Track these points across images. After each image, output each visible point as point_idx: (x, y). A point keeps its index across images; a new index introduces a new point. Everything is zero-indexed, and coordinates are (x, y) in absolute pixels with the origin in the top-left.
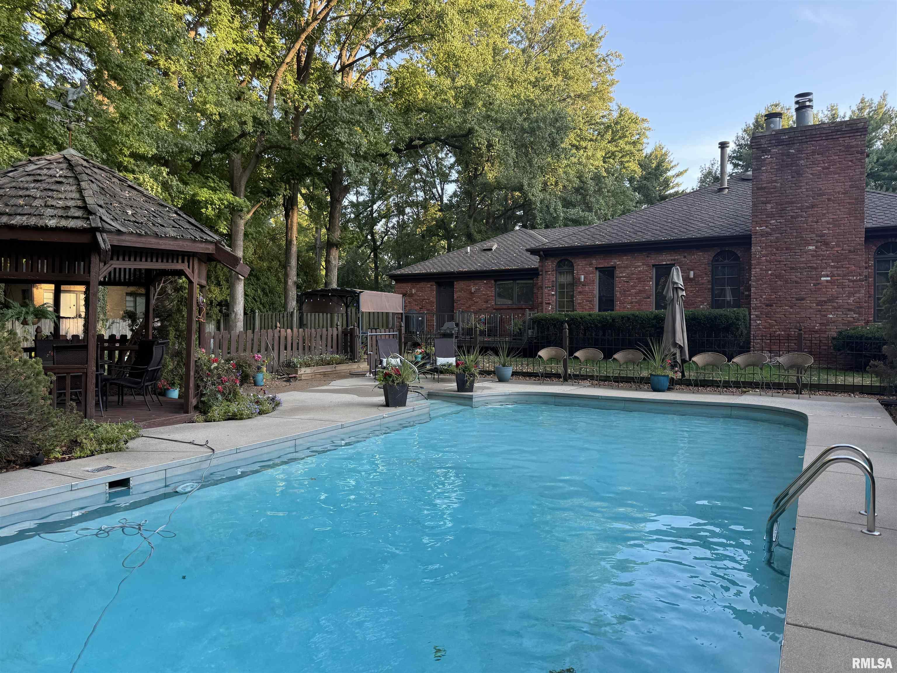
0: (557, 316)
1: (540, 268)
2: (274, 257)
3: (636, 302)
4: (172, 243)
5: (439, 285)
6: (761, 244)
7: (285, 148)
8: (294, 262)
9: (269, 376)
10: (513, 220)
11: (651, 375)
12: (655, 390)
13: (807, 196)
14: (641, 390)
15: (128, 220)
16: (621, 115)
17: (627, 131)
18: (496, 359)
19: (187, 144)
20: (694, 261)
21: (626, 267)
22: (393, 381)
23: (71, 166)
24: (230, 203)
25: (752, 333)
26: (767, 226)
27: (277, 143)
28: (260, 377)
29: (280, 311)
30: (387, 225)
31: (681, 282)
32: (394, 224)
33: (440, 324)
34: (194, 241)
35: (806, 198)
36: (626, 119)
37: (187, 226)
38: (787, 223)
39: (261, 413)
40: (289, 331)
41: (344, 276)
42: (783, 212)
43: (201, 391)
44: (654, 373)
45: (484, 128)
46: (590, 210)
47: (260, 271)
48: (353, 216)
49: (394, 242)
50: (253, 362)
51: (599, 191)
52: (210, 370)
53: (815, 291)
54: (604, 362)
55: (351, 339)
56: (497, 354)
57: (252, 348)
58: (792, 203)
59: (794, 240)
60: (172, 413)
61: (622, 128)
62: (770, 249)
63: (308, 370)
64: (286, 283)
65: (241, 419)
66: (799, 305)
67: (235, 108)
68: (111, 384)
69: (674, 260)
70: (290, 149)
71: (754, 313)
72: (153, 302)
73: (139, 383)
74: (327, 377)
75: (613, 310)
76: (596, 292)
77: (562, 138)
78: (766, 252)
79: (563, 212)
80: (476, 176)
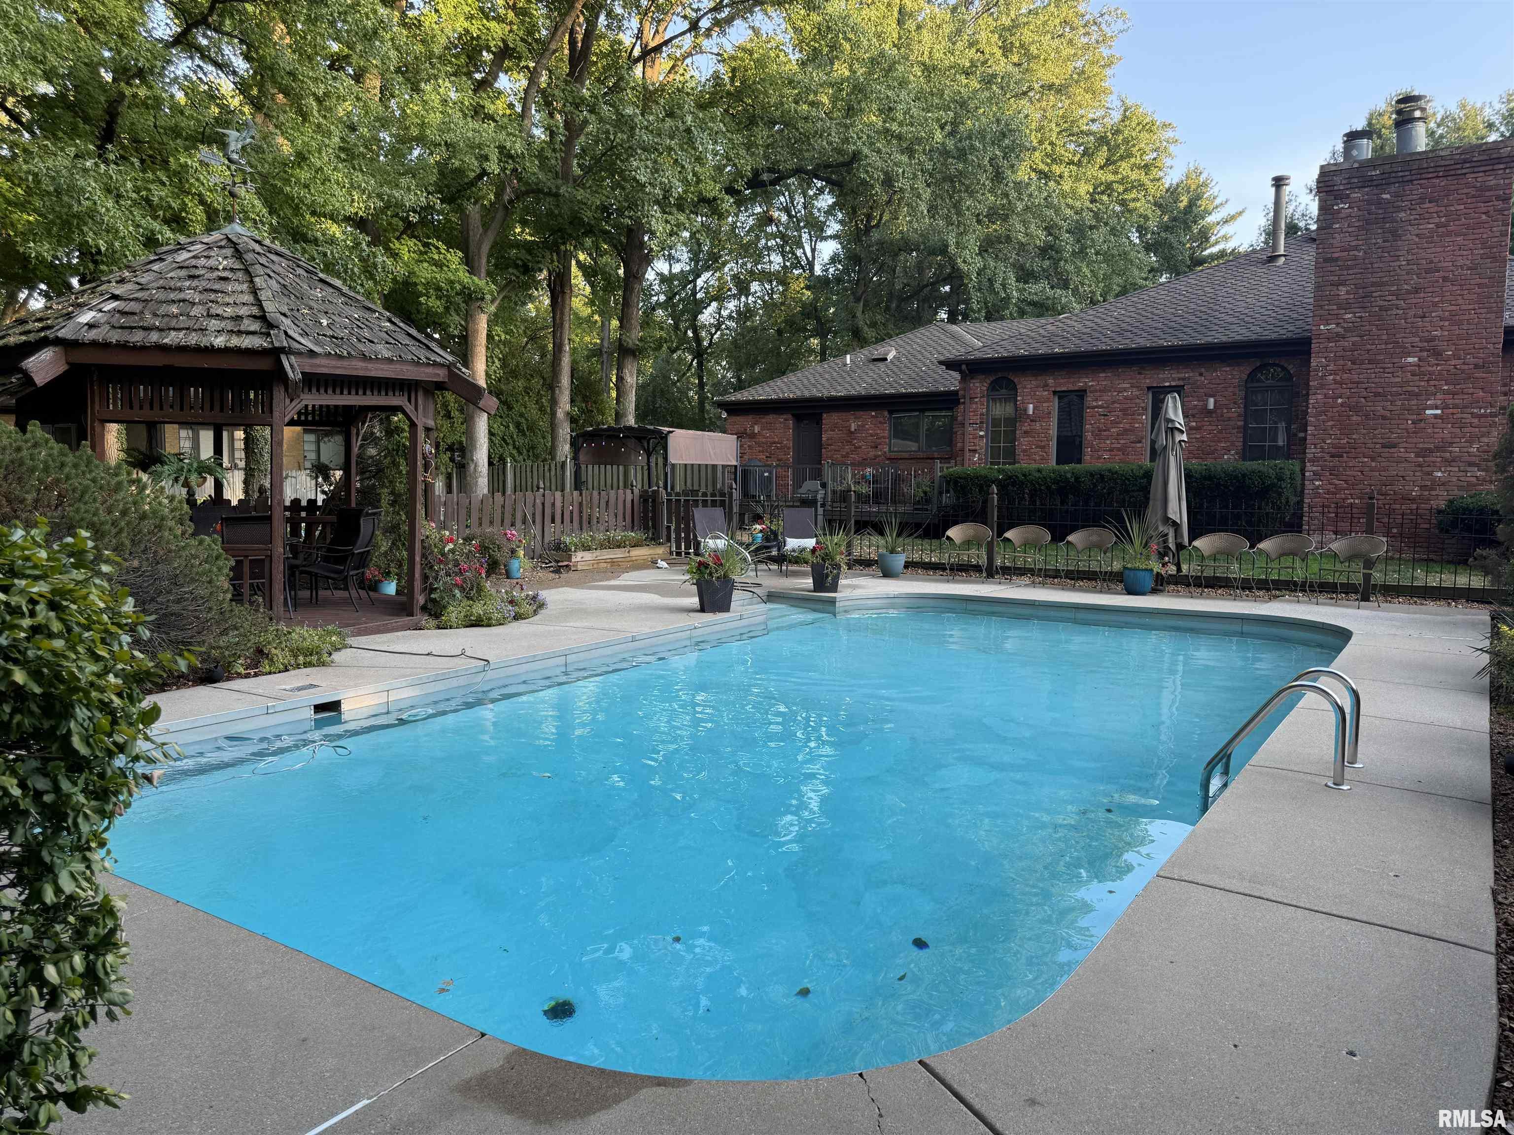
0: (983, 473)
1: (961, 393)
2: (534, 371)
3: (1119, 449)
4: (385, 367)
5: (798, 419)
6: (1326, 355)
7: (550, 194)
8: (565, 380)
9: (527, 564)
10: (932, 301)
11: (1125, 568)
12: (1130, 592)
13: (1408, 274)
14: (1109, 591)
15: (324, 335)
16: (1125, 118)
17: (1134, 146)
18: (881, 541)
19: (397, 195)
20: (1218, 381)
21: (1104, 391)
22: (711, 574)
23: (238, 254)
24: (464, 287)
25: (1306, 501)
26: (1338, 324)
27: (537, 184)
28: (515, 564)
29: (545, 460)
30: (720, 314)
31: (1179, 419)
32: (732, 312)
33: (798, 485)
34: (418, 364)
35: (1406, 277)
36: (1134, 124)
37: (407, 341)
38: (1373, 319)
39: (517, 617)
40: (558, 494)
41: (647, 401)
42: (1365, 300)
43: (431, 584)
44: (1129, 566)
45: (879, 151)
46: (1065, 285)
47: (512, 395)
48: (662, 298)
49: (732, 343)
50: (505, 542)
51: (1082, 253)
52: (443, 555)
53: (1414, 432)
54: (1054, 547)
55: (654, 507)
56: (881, 533)
57: (502, 521)
58: (1382, 284)
59: (1383, 346)
60: (393, 615)
61: (1126, 141)
62: (1342, 362)
63: (588, 556)
64: (553, 414)
65: (489, 625)
66: (1387, 455)
67: (470, 134)
68: (302, 572)
69: (1183, 379)
70: (557, 195)
71: (1310, 468)
72: (355, 450)
73: (341, 572)
74: (616, 568)
75: (1079, 461)
76: (1054, 432)
77: (1012, 166)
78: (1335, 368)
79: (1019, 290)
80: (868, 229)
